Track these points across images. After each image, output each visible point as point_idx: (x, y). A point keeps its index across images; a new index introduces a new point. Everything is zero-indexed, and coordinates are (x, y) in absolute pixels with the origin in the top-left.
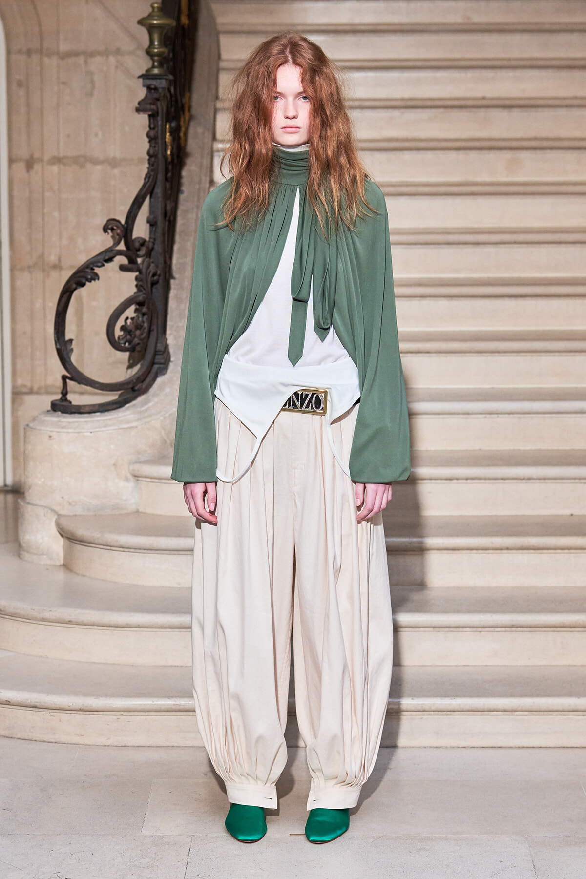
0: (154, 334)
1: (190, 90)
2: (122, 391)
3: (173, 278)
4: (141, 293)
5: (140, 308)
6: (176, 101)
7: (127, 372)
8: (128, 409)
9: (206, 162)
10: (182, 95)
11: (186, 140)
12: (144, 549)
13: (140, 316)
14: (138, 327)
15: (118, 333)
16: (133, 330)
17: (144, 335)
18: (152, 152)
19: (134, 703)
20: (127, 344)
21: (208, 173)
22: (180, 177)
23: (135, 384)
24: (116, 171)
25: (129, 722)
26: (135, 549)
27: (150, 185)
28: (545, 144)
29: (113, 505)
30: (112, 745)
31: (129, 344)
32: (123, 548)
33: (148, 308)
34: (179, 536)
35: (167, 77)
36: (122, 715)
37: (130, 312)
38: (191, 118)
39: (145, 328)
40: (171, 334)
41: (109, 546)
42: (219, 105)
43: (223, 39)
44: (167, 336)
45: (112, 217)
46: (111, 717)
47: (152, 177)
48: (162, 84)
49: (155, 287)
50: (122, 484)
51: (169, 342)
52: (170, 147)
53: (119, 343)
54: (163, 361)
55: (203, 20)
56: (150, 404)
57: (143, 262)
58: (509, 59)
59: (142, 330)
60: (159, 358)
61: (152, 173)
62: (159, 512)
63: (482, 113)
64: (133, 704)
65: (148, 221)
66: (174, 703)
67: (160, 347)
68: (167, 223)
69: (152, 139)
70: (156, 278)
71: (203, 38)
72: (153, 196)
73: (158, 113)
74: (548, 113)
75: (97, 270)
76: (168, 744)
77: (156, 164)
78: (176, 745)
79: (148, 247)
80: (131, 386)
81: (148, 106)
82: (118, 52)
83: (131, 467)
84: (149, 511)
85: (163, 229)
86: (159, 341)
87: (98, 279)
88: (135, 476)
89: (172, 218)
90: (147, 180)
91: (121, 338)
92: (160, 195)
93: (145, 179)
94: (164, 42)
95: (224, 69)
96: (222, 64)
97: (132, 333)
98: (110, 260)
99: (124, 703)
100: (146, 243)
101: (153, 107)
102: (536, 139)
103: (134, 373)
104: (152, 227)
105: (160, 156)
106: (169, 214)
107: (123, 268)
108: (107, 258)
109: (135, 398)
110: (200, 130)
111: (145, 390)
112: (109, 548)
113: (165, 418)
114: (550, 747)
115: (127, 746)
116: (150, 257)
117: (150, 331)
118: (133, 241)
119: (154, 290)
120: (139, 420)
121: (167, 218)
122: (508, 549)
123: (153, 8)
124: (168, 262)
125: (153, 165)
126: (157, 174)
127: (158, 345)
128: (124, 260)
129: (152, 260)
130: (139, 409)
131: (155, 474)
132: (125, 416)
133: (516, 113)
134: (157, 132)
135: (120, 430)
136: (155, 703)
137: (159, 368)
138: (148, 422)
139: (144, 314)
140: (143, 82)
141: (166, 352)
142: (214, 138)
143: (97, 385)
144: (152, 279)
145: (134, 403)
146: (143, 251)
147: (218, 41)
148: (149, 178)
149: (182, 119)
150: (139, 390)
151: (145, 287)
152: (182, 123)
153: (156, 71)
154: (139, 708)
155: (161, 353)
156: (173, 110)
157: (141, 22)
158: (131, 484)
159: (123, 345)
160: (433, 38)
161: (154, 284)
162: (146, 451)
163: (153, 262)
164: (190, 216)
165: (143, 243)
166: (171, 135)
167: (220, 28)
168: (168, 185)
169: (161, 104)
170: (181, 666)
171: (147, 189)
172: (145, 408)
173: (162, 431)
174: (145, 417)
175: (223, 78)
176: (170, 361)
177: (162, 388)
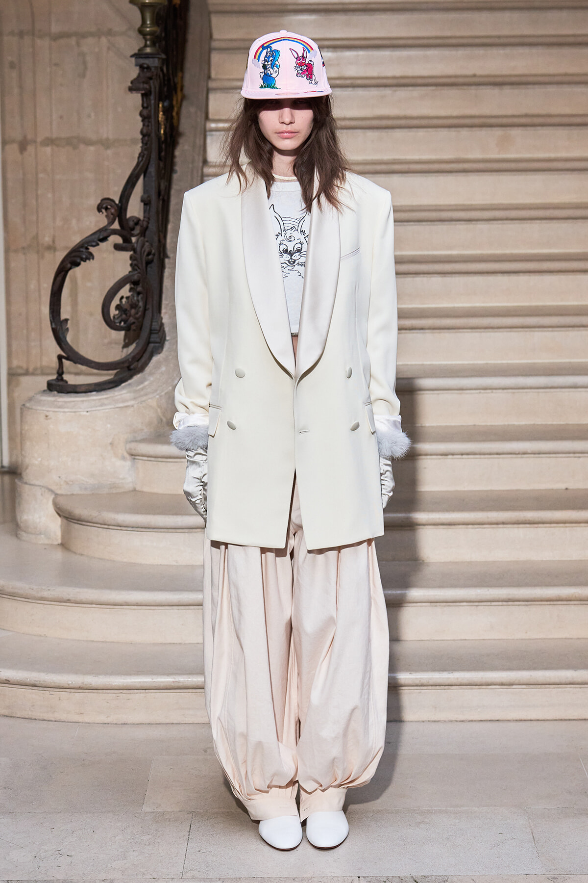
0: (149, 314)
1: (182, 70)
2: (118, 370)
3: (168, 257)
4: (136, 272)
5: (135, 287)
6: (169, 80)
7: (122, 351)
8: (123, 388)
9: (199, 142)
10: (175, 75)
11: (179, 120)
12: (142, 528)
13: (135, 295)
14: (134, 306)
15: (113, 312)
16: (128, 309)
17: (140, 314)
18: (145, 131)
19: (133, 680)
20: (122, 323)
21: (202, 152)
22: (173, 156)
23: (131, 363)
24: (109, 152)
25: (129, 699)
26: (133, 527)
27: (143, 164)
28: (536, 120)
29: (110, 484)
30: (112, 723)
31: (125, 323)
32: (120, 526)
33: (143, 287)
34: (176, 514)
35: (160, 56)
36: (122, 693)
37: (125, 291)
38: (184, 98)
39: (140, 307)
40: (166, 313)
41: (106, 525)
42: (212, 84)
43: (215, 20)
44: (162, 315)
45: (106, 196)
46: (111, 695)
47: (145, 156)
48: (154, 63)
49: (149, 266)
50: (119, 463)
51: (164, 321)
52: (163, 127)
53: (115, 322)
54: (158, 340)
56: (146, 383)
57: (137, 241)
58: (499, 37)
59: (137, 308)
60: (154, 337)
61: (146, 152)
62: (155, 490)
63: (473, 91)
64: (132, 682)
65: (142, 201)
66: (174, 680)
67: (155, 326)
68: (161, 202)
69: (145, 118)
70: (150, 257)
71: (194, 17)
72: (147, 175)
73: (150, 92)
74: (538, 90)
75: (92, 249)
76: (167, 721)
77: (149, 143)
78: (175, 722)
79: (141, 226)
80: (126, 365)
81: (141, 86)
82: (110, 33)
83: (128, 446)
84: (146, 489)
85: (157, 208)
86: (154, 320)
87: (93, 259)
88: (132, 455)
89: (166, 198)
90: (140, 159)
91: (116, 317)
92: (153, 174)
93: (139, 158)
94: (157, 21)
95: (215, 49)
96: (214, 44)
97: (127, 312)
98: (104, 239)
99: (123, 680)
100: (141, 222)
101: (146, 86)
102: (526, 116)
103: (129, 352)
104: (146, 206)
105: (153, 135)
106: (163, 193)
107: (117, 247)
108: (101, 237)
109: (131, 377)
110: (192, 110)
111: (141, 369)
112: (106, 527)
113: (161, 396)
114: (547, 720)
115: (126, 724)
116: (144, 236)
117: (145, 310)
118: (127, 220)
119: (149, 269)
120: (135, 399)
121: (161, 197)
122: (503, 523)
124: (162, 240)
125: (146, 144)
126: (151, 153)
127: (154, 324)
128: (118, 240)
129: (146, 239)
130: (135, 388)
131: (152, 453)
132: (121, 394)
133: (507, 90)
134: (150, 111)
135: (117, 409)
136: (154, 680)
137: (154, 347)
138: (144, 401)
139: (139, 293)
140: (136, 61)
141: (162, 330)
142: (207, 118)
143: (93, 365)
144: (147, 257)
145: (130, 382)
146: (137, 231)
147: (210, 21)
148: (143, 156)
149: (175, 99)
150: (134, 369)
151: (140, 267)
152: (174, 103)
153: (148, 50)
154: (138, 685)
155: (157, 332)
156: (165, 89)
157: (132, 1)
158: (128, 463)
159: (118, 324)
160: (424, 16)
161: (148, 263)
162: (143, 430)
163: (147, 241)
165: (137, 222)
166: (164, 114)
167: (211, 8)
168: (162, 164)
169: (153, 83)
170: (180, 644)
171: (141, 168)
172: (141, 386)
173: (159, 410)
174: (142, 396)
175: (215, 57)
176: (165, 339)
177: (157, 367)
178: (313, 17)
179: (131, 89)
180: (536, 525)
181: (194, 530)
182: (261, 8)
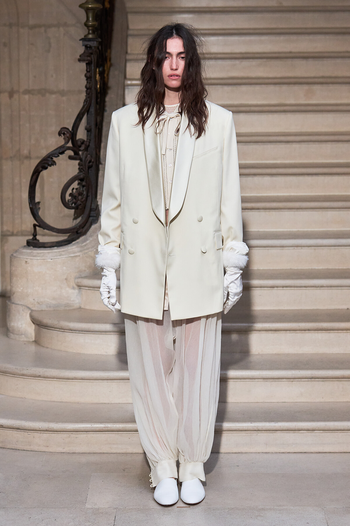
0: (90, 198)
1: (110, 48)
2: (70, 234)
3: (101, 164)
4: (82, 173)
5: (81, 182)
6: (102, 54)
7: (73, 222)
8: (74, 245)
9: (120, 93)
10: (106, 51)
11: (108, 79)
12: (85, 331)
13: (81, 187)
14: (80, 194)
15: (68, 197)
16: (77, 196)
17: (84, 199)
18: (88, 86)
19: (80, 426)
20: (73, 205)
21: (122, 99)
22: (104, 102)
23: (78, 229)
24: (64, 98)
25: (77, 438)
26: (79, 331)
27: (87, 107)
28: (329, 80)
29: (65, 304)
30: (66, 452)
31: (75, 205)
32: (72, 330)
33: (86, 182)
35: (97, 40)
36: (73, 433)
37: (75, 185)
38: (111, 65)
42: (128, 57)
43: (130, 17)
44: (98, 199)
45: (64, 126)
46: (65, 435)
47: (88, 101)
48: (94, 44)
49: (90, 169)
50: (71, 291)
52: (99, 83)
53: (69, 204)
54: (95, 215)
55: (117, 5)
56: (88, 242)
57: (83, 154)
58: (306, 28)
59: (82, 196)
60: (93, 213)
61: (88, 99)
62: (93, 308)
63: (290, 62)
65: (86, 129)
66: (105, 426)
67: (93, 206)
68: (97, 130)
69: (88, 78)
70: (91, 164)
71: (118, 16)
72: (89, 113)
73: (92, 62)
74: (330, 62)
75: (55, 159)
76: (101, 451)
77: (90, 93)
78: (105, 452)
79: (85, 145)
80: (75, 230)
81: (86, 58)
82: (65, 25)
83: (77, 281)
84: (88, 307)
85: (95, 134)
86: (93, 203)
87: (55, 165)
88: (79, 286)
89: (100, 127)
91: (69, 201)
92: (93, 112)
93: (84, 102)
94: (95, 18)
95: (130, 35)
96: (130, 32)
97: (76, 198)
98: (62, 153)
99: (74, 425)
100: (85, 143)
101: (89, 58)
102: (323, 77)
103: (77, 222)
104: (88, 132)
105: (93, 88)
106: (98, 124)
107: (70, 158)
108: (61, 151)
109: (78, 238)
110: (116, 73)
111: (85, 233)
112: (63, 330)
114: (336, 453)
115: (75, 453)
116: (87, 151)
117: (87, 196)
118: (77, 141)
119: (90, 171)
120: (81, 251)
121: (97, 127)
122: (309, 330)
124: (98, 153)
126: (91, 100)
128: (71, 153)
129: (88, 153)
130: (81, 245)
131: (91, 285)
132: (72, 249)
133: (311, 61)
134: (91, 74)
135: (69, 258)
136: (92, 426)
137: (93, 219)
138: (86, 253)
139: (83, 186)
140: (83, 43)
141: (98, 209)
142: (125, 77)
143: (55, 230)
144: (89, 164)
145: (77, 241)
146: (83, 148)
147: (127, 18)
149: (106, 66)
150: (80, 233)
151: (85, 170)
152: (106, 68)
153: (90, 36)
154: (83, 429)
155: (94, 210)
156: (100, 60)
157: (81, 6)
158: (76, 291)
159: (71, 205)
160: (259, 15)
161: (90, 167)
162: (85, 271)
163: (89, 154)
165: (83, 142)
166: (99, 76)
167: (128, 10)
168: (98, 107)
169: (94, 57)
170: (108, 403)
171: (85, 109)
172: (85, 244)
174: (85, 250)
175: (130, 40)
177: (94, 232)
180: (329, 331)
182: (158, 10)
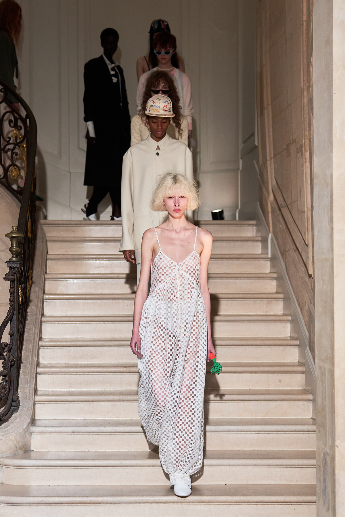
0: (11, 391)
1: (32, 269)
3: (22, 363)
4: (5, 370)
5: (5, 378)
6: (25, 274)
9: (40, 305)
10: (28, 271)
11: (30, 294)
14: (4, 388)
16: (1, 389)
17: (7, 392)
18: (11, 299)
21: (41, 310)
22: (26, 312)
23: (2, 417)
27: (10, 316)
33: (8, 378)
34: (23, 496)
35: (20, 263)
38: (32, 283)
40: (21, 391)
42: (47, 276)
43: (49, 244)
44: (19, 392)
48: (17, 266)
51: (20, 395)
52: (21, 297)
54: (16, 405)
55: (39, 235)
56: (9, 427)
57: (6, 355)
60: (14, 404)
61: (11, 310)
62: (13, 483)
65: (9, 334)
67: (15, 398)
68: (19, 335)
69: (12, 293)
70: (13, 363)
71: (39, 244)
72: (12, 321)
73: (15, 280)
77: (13, 305)
79: (9, 347)
81: (10, 277)
84: (8, 483)
85: (17, 338)
86: (14, 395)
88: (1, 465)
89: (22, 333)
90: (8, 313)
92: (15, 321)
94: (19, 245)
95: (49, 259)
96: (49, 256)
100: (8, 345)
101: (12, 277)
104: (11, 337)
105: (16, 301)
106: (20, 330)
109: (1, 424)
110: (37, 289)
111: (7, 420)
113: (17, 434)
116: (10, 352)
117: (10, 390)
118: (2, 344)
119: (12, 369)
120: (3, 435)
121: (19, 333)
122: (193, 503)
123: (13, 228)
124: (19, 354)
126: (14, 310)
127: (14, 397)
129: (11, 354)
130: (3, 430)
131: (11, 464)
134: (14, 290)
137: (14, 409)
138: (8, 437)
139: (6, 381)
140: (8, 265)
141: (18, 400)
142: (44, 293)
144: (11, 363)
145: (1, 426)
146: (6, 349)
147: (47, 245)
148: (10, 312)
149: (28, 283)
150: (4, 420)
151: (8, 368)
153: (14, 259)
155: (15, 401)
156: (23, 279)
157: (6, 235)
161: (12, 366)
162: (7, 452)
163: (11, 355)
164: (31, 331)
165: (7, 345)
166: (21, 291)
167: (48, 239)
168: (20, 316)
169: (16, 276)
171: (9, 318)
172: (7, 429)
173: (15, 441)
174: (7, 434)
175: (49, 263)
176: (20, 405)
177: (15, 419)
178: (99, 244)
179: (5, 279)
180: (210, 504)
181: (32, 505)
182: (73, 239)
